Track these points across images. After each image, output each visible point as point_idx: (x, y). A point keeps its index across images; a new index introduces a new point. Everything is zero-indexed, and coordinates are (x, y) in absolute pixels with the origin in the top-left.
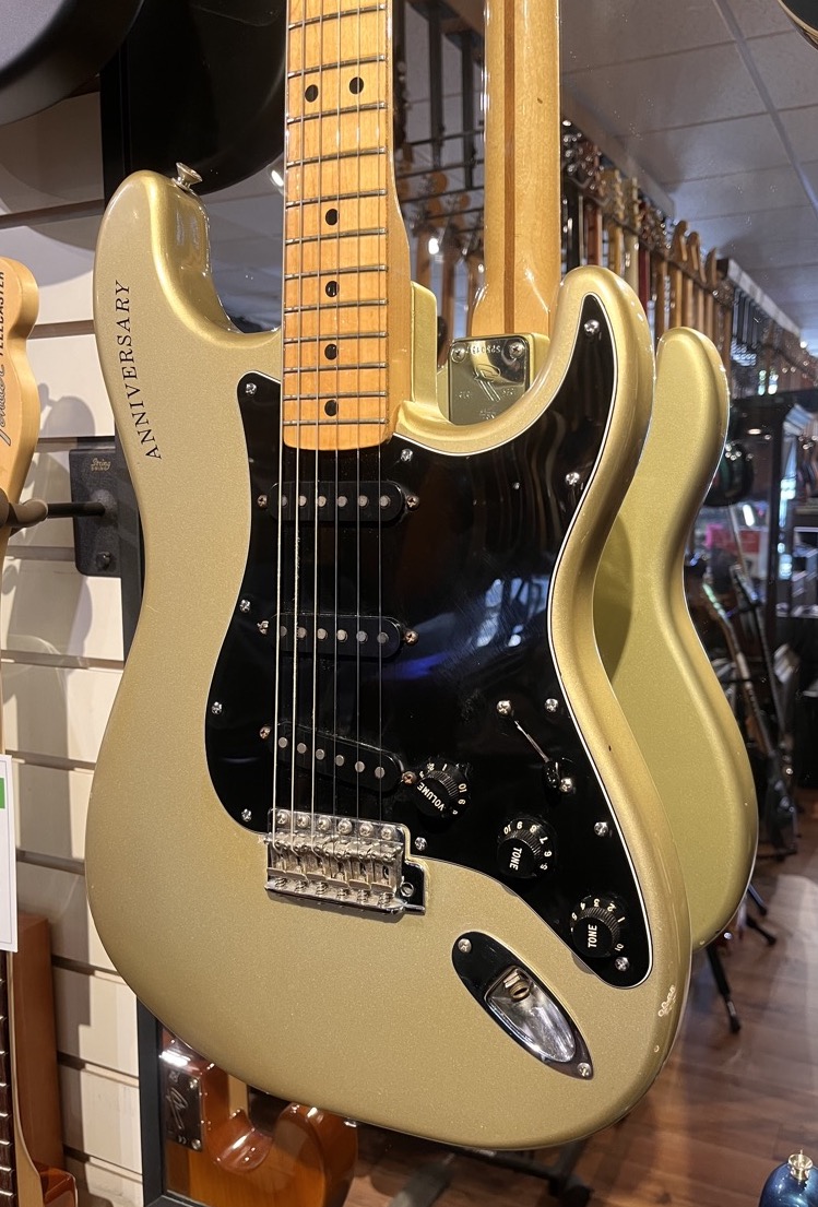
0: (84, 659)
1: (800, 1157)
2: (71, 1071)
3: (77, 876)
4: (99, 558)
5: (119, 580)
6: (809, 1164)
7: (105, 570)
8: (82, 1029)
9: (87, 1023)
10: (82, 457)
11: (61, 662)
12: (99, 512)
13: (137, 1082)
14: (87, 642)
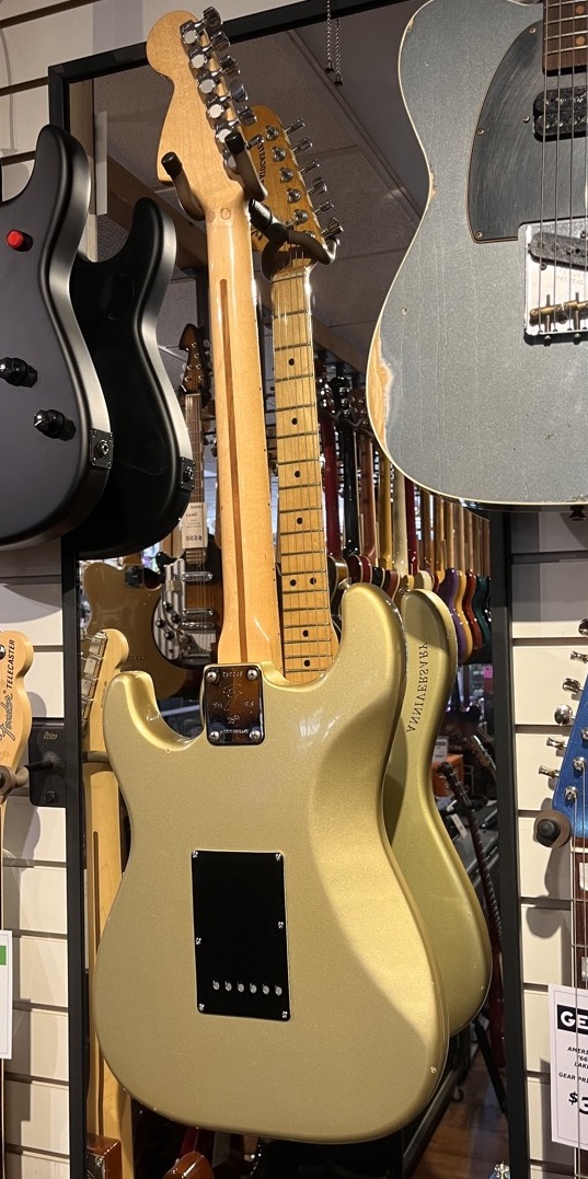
0: (31, 861)
1: (502, 1165)
2: (15, 1156)
3: (23, 1013)
4: (48, 795)
5: (64, 809)
6: (507, 1169)
7: (52, 802)
8: (23, 1124)
9: (28, 1119)
10: (38, 731)
11: (13, 863)
12: (50, 766)
13: (68, 1161)
14: (36, 850)
